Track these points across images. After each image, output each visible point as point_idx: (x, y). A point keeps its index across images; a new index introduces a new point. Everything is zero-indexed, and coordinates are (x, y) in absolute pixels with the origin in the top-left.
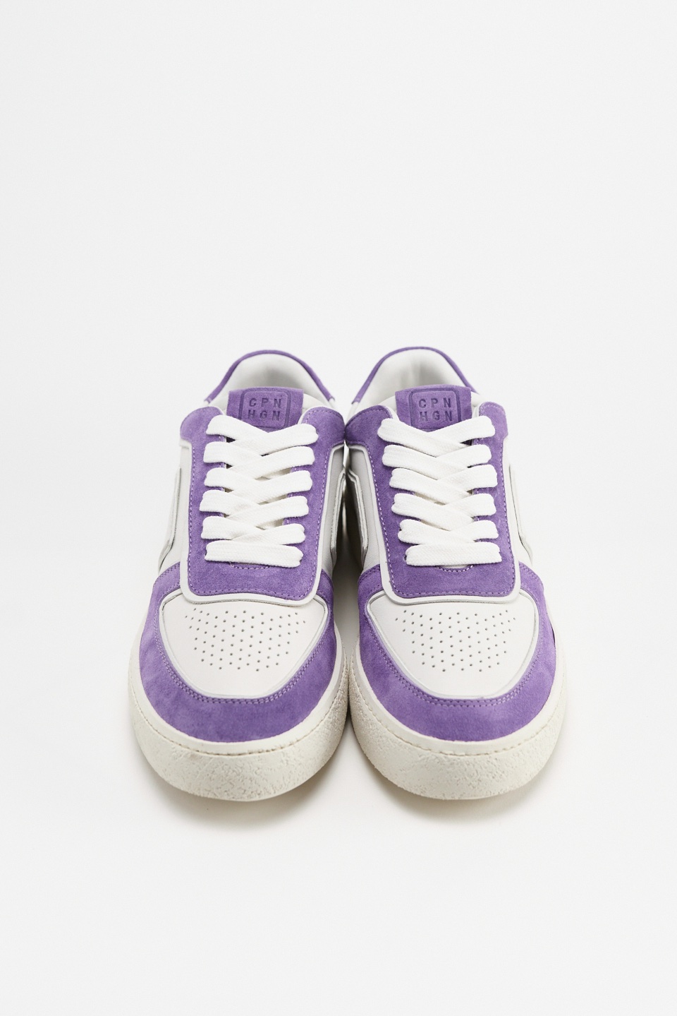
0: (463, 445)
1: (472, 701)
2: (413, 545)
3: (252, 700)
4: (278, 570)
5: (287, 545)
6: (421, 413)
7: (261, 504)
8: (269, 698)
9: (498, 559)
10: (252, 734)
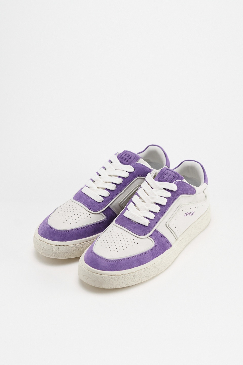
0: (163, 189)
1: (99, 256)
2: (128, 210)
3: (55, 229)
4: (94, 201)
5: (100, 195)
6: (164, 176)
7: (103, 182)
8: (60, 231)
9: (147, 225)
10: (48, 238)
